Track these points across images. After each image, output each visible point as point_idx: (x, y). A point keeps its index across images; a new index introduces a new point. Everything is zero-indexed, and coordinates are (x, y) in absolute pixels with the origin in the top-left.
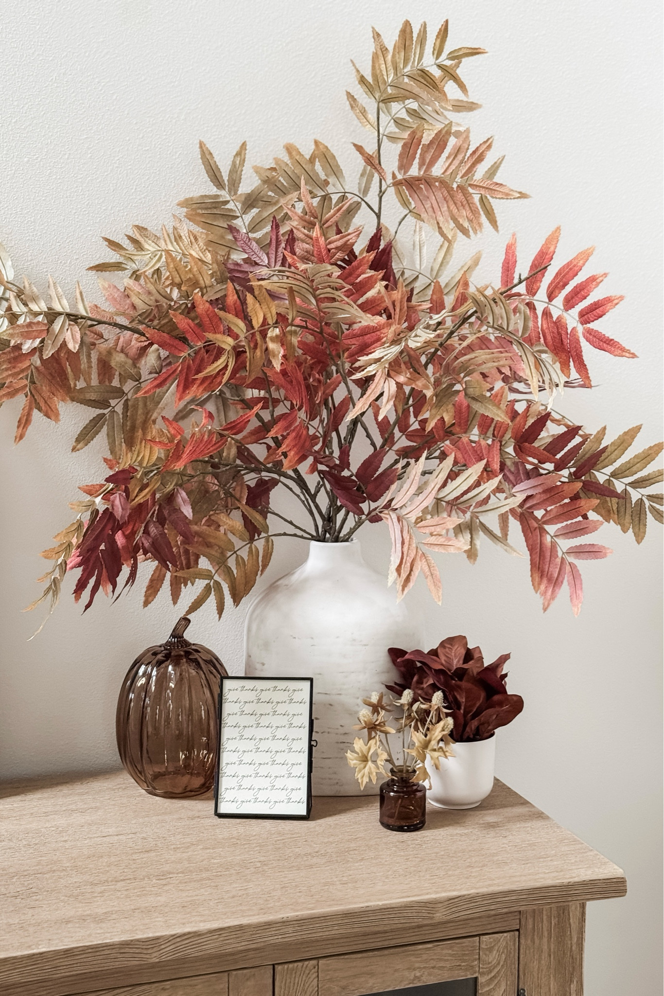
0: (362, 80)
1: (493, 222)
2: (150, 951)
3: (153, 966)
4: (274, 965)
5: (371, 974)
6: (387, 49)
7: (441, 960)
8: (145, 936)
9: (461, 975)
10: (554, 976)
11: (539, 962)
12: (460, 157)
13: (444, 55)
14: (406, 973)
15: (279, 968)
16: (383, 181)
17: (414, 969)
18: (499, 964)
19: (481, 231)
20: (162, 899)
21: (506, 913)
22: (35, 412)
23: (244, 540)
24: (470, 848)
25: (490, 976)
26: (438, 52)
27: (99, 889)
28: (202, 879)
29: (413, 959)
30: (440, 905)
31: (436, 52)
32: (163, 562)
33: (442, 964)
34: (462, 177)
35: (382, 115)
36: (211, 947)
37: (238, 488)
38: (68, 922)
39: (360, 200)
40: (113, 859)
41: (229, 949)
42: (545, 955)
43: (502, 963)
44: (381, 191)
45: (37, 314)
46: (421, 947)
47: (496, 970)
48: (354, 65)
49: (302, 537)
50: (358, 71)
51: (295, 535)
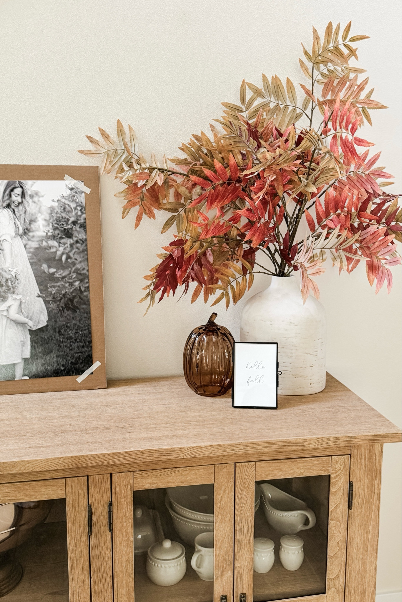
0: (306, 53)
1: (369, 121)
2: (179, 453)
3: (181, 460)
4: (235, 463)
5: (280, 470)
6: (319, 38)
7: (313, 466)
8: (177, 447)
9: (323, 473)
10: (367, 477)
11: (360, 470)
12: (352, 89)
13: (348, 39)
14: (297, 471)
15: (237, 465)
16: (314, 103)
17: (300, 469)
18: (340, 469)
19: (363, 125)
20: (186, 432)
21: (344, 447)
22: (144, 215)
23: (240, 274)
24: (330, 417)
25: (336, 475)
26: (345, 38)
27: (159, 426)
28: (204, 425)
29: (300, 465)
30: (313, 441)
31: (344, 38)
32: (200, 283)
33: (313, 468)
34: (353, 99)
35: (315, 70)
36: (207, 453)
37: (239, 250)
38: (144, 439)
39: (302, 112)
40: (166, 414)
41: (215, 455)
42: (363, 467)
43: (342, 469)
44: (312, 108)
45: (144, 169)
46: (303, 459)
47: (339, 472)
48: (303, 46)
49: (268, 274)
50: (304, 48)
51: (264, 273)
